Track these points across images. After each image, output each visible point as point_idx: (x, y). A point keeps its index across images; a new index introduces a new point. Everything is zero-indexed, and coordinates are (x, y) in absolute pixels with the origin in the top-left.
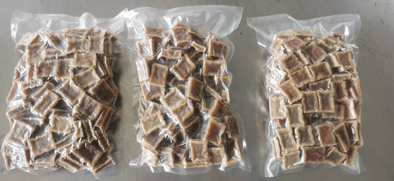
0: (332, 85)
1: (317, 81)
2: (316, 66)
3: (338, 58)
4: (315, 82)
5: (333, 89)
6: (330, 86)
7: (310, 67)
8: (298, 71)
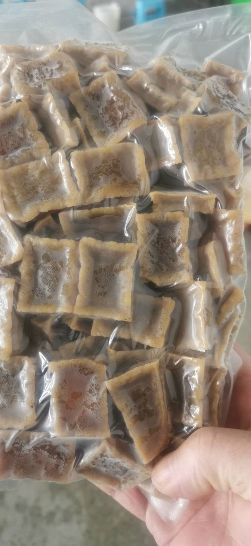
0: (140, 228)
1: (90, 207)
2: (96, 157)
3: (185, 136)
4: (81, 208)
5: (140, 240)
6: (133, 227)
7: (74, 154)
8: (31, 165)
